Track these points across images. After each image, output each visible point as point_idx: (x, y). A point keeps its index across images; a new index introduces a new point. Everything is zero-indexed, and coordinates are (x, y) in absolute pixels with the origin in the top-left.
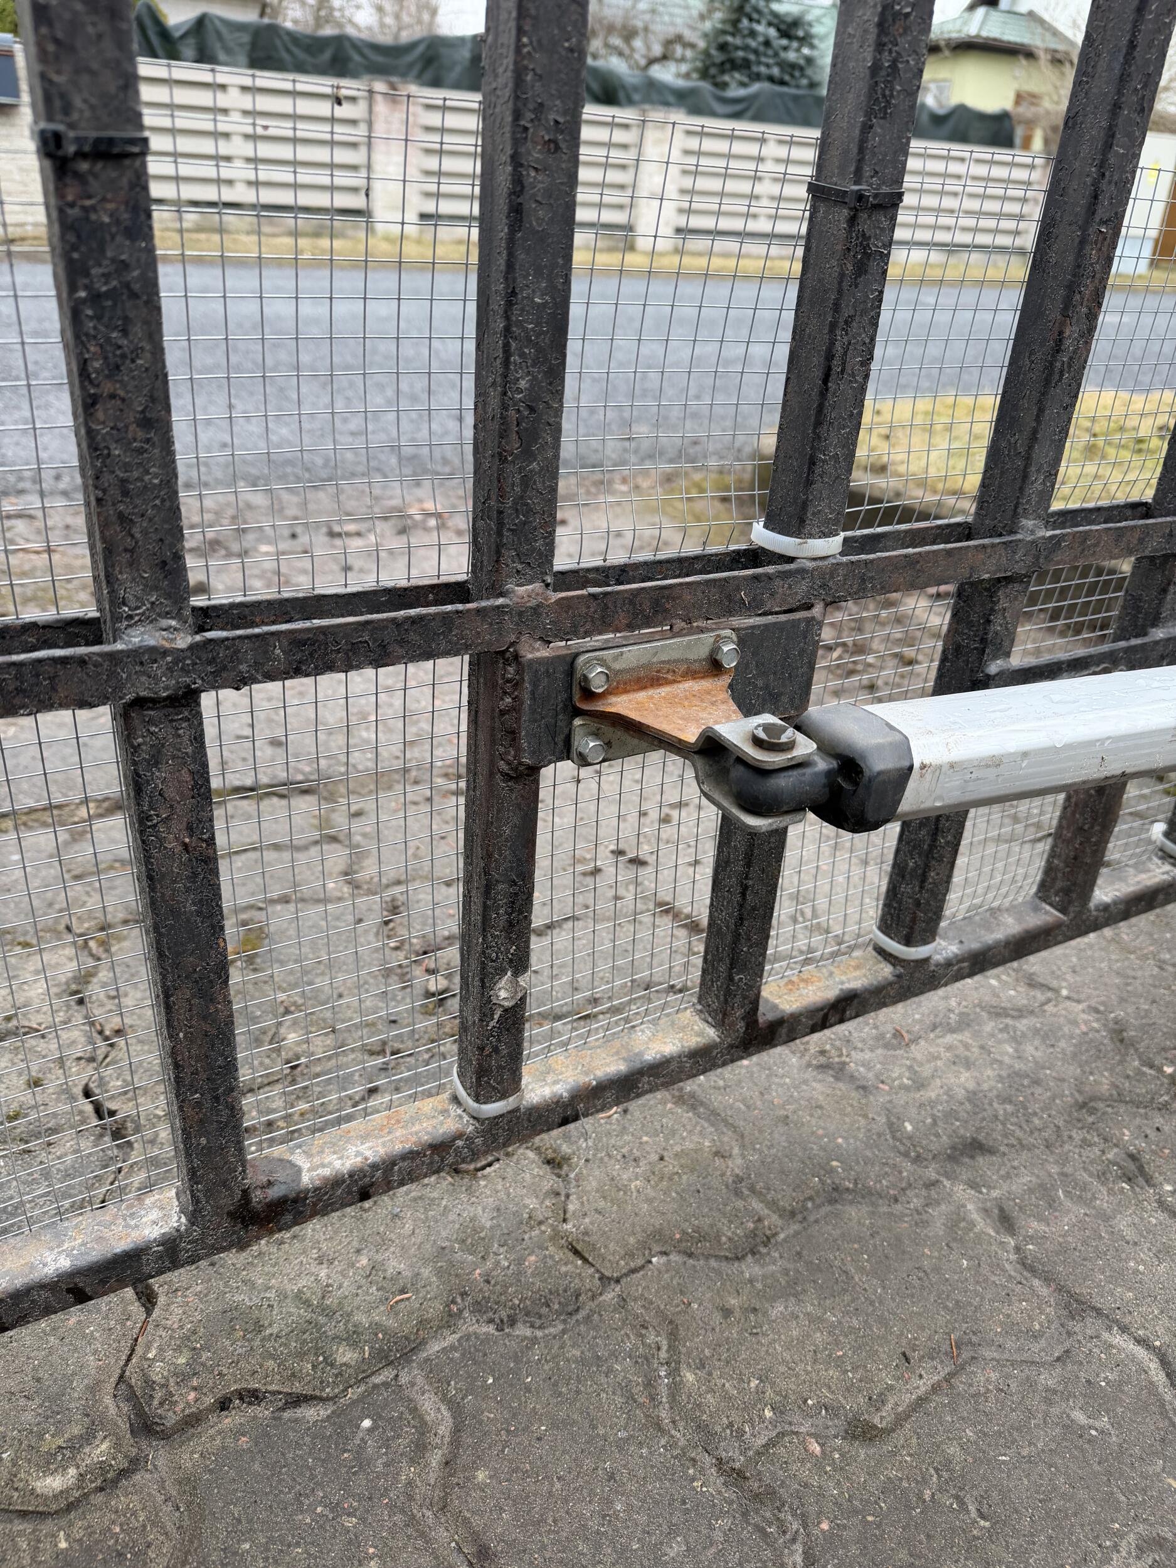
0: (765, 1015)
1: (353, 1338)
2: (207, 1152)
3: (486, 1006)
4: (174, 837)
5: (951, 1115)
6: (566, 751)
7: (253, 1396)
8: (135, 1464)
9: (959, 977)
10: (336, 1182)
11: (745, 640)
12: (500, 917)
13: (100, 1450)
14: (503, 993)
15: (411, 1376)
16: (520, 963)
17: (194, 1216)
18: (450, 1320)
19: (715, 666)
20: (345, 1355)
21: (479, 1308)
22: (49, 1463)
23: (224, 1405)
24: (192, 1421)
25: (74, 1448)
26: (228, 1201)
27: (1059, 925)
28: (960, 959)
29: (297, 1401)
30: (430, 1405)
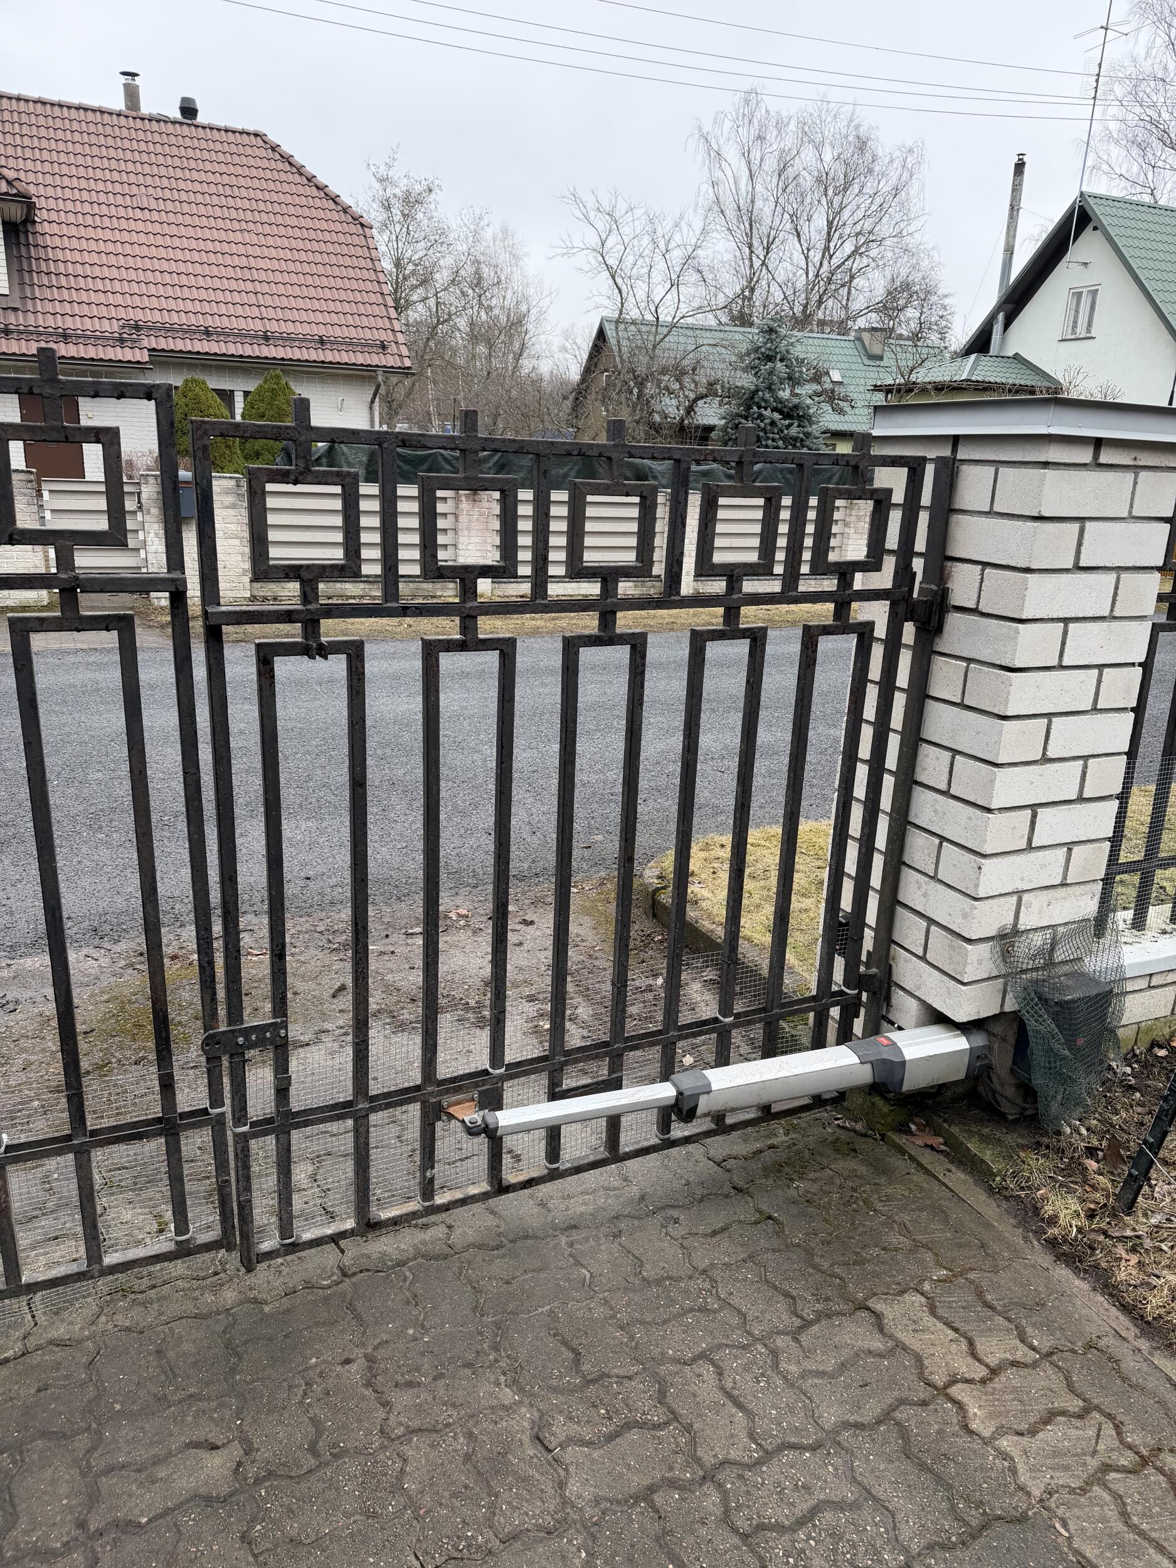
0: (504, 1183)
1: (391, 1260)
2: (362, 1208)
3: (425, 1177)
4: (362, 1140)
5: (573, 1218)
6: (440, 1119)
7: (368, 1270)
8: (342, 1281)
9: (571, 1174)
10: (389, 1219)
11: (480, 1093)
12: (427, 1156)
13: (335, 1278)
14: (428, 1174)
15: (405, 1269)
16: (433, 1167)
17: (358, 1224)
18: (415, 1258)
19: (473, 1100)
20: (390, 1263)
21: (422, 1257)
22: (324, 1279)
23: (361, 1272)
24: (354, 1274)
25: (329, 1277)
26: (366, 1221)
27: (608, 1159)
28: (570, 1169)
29: (378, 1271)
30: (408, 1274)
